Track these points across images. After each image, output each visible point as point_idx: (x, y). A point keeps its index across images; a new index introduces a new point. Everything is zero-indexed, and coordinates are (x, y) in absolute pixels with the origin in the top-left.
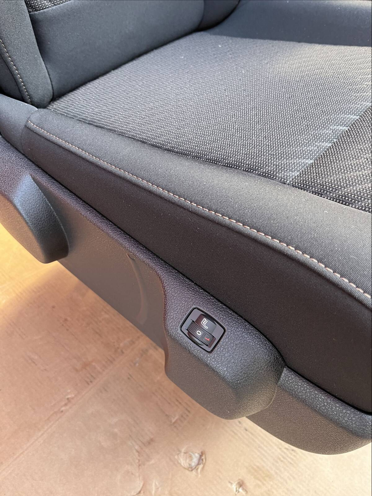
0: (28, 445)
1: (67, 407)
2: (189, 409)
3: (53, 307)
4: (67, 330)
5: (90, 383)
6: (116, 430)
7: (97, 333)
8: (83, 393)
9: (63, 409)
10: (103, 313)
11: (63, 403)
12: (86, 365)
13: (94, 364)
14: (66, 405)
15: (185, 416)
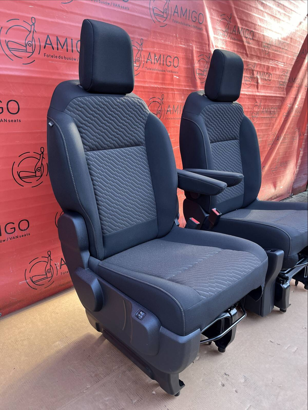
0: (68, 403)
1: (86, 391)
2: (142, 398)
3: (84, 350)
4: (90, 360)
5: (97, 382)
6: (107, 403)
7: (103, 362)
8: (94, 386)
9: (84, 391)
10: (107, 354)
11: (85, 389)
12: (96, 375)
13: (100, 375)
14: (86, 390)
15: (140, 401)
